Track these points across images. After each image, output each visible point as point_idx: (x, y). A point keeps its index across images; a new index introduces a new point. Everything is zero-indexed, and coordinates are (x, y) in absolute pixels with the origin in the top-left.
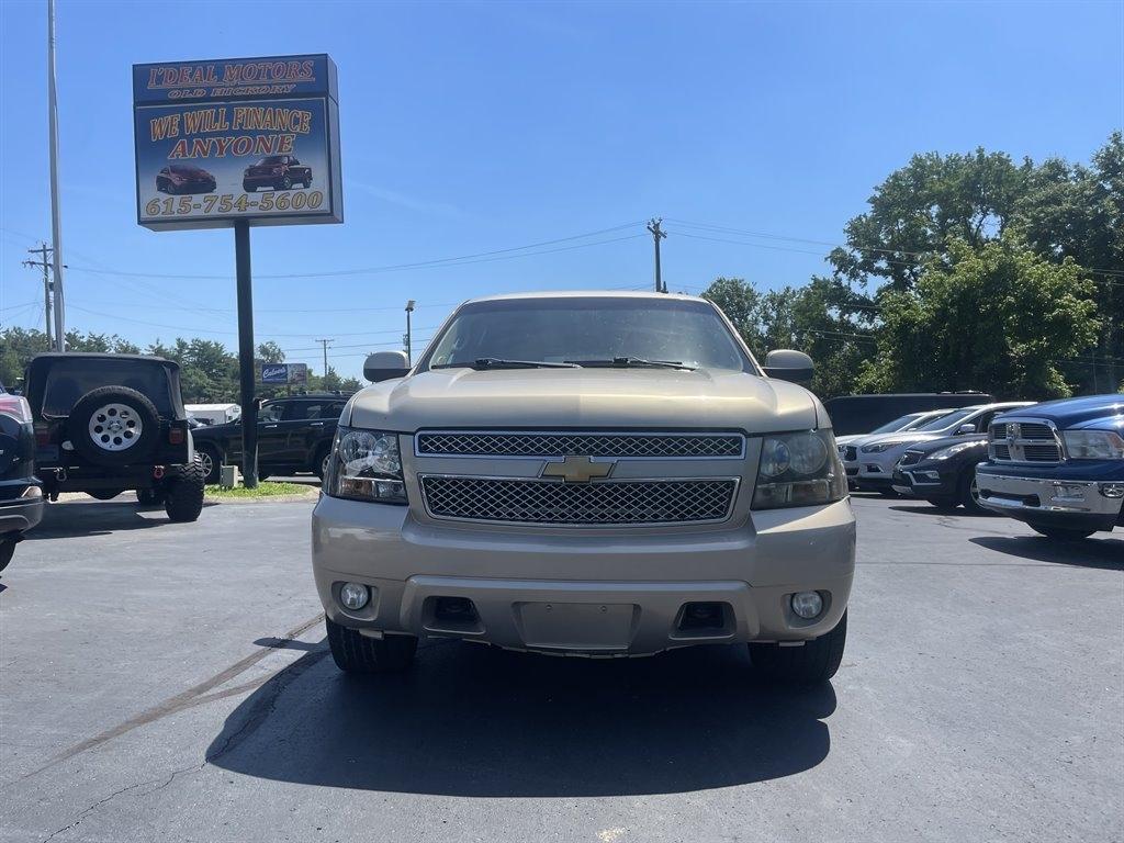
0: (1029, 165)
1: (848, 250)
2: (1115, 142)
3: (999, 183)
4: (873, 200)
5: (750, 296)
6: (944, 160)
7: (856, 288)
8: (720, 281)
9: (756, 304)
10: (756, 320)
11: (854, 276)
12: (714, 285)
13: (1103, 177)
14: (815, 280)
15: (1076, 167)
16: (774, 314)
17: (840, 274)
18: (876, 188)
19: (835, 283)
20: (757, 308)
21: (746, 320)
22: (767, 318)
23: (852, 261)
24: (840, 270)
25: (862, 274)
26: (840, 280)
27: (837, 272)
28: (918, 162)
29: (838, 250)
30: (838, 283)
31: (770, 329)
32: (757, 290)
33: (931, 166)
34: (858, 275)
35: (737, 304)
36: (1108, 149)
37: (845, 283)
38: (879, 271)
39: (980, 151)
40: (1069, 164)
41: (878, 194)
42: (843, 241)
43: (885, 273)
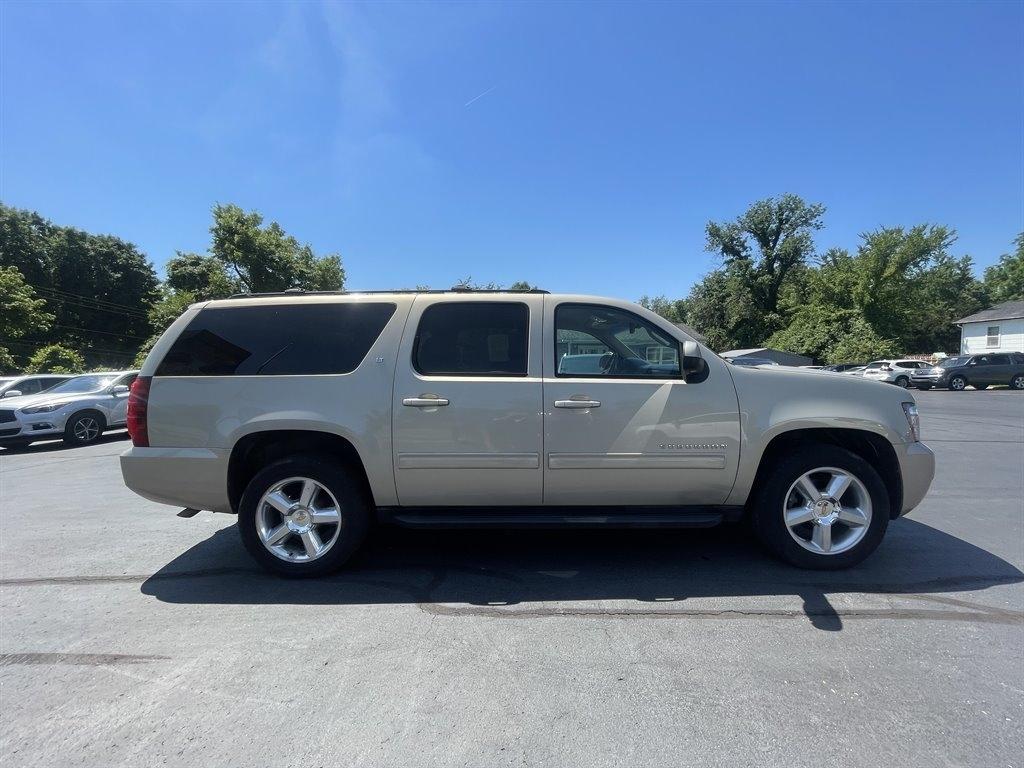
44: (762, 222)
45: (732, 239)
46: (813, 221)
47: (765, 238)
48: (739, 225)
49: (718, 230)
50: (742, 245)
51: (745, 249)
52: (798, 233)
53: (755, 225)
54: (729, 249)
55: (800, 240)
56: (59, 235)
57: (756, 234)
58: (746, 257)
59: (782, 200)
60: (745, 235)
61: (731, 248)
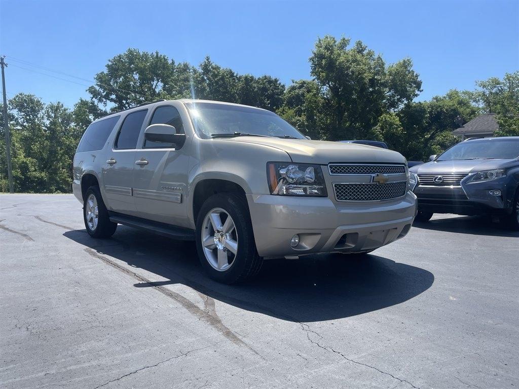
0: (173, 63)
1: (97, 88)
2: (207, 60)
3: (164, 68)
4: (108, 66)
5: (39, 104)
6: (141, 54)
7: (101, 106)
8: (21, 94)
9: (42, 109)
10: (43, 117)
11: (100, 100)
12: (17, 96)
13: (204, 74)
14: (81, 100)
15: (193, 67)
16: (53, 115)
17: (94, 99)
18: (109, 61)
19: (91, 103)
20: (43, 111)
21: (37, 117)
22: (49, 117)
23: (99, 94)
24: (94, 97)
25: (104, 100)
26: (94, 102)
27: (92, 98)
28: (131, 52)
29: (92, 87)
30: (93, 103)
31: (51, 122)
32: (42, 102)
33: (136, 55)
34: (102, 100)
35: (32, 108)
36: (205, 62)
37: (96, 103)
38: (112, 100)
39: (157, 53)
40: (190, 66)
41: (110, 63)
42: (94, 83)
43: (115, 102)
56: (242, 81)
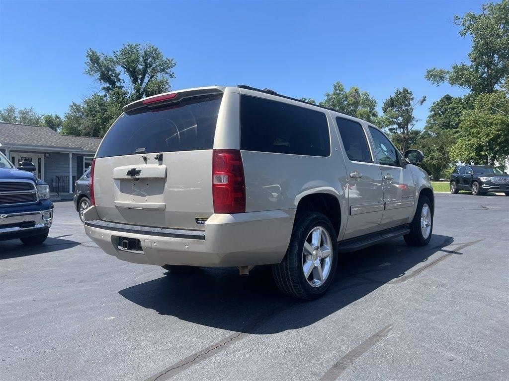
44: (133, 62)
45: (109, 70)
46: (168, 71)
47: (134, 75)
48: (115, 59)
49: (98, 58)
50: (117, 77)
51: (119, 80)
52: (159, 77)
53: (128, 63)
54: (105, 77)
55: (161, 82)
57: (128, 70)
58: (121, 87)
59: (147, 48)
60: (119, 69)
61: (108, 77)
